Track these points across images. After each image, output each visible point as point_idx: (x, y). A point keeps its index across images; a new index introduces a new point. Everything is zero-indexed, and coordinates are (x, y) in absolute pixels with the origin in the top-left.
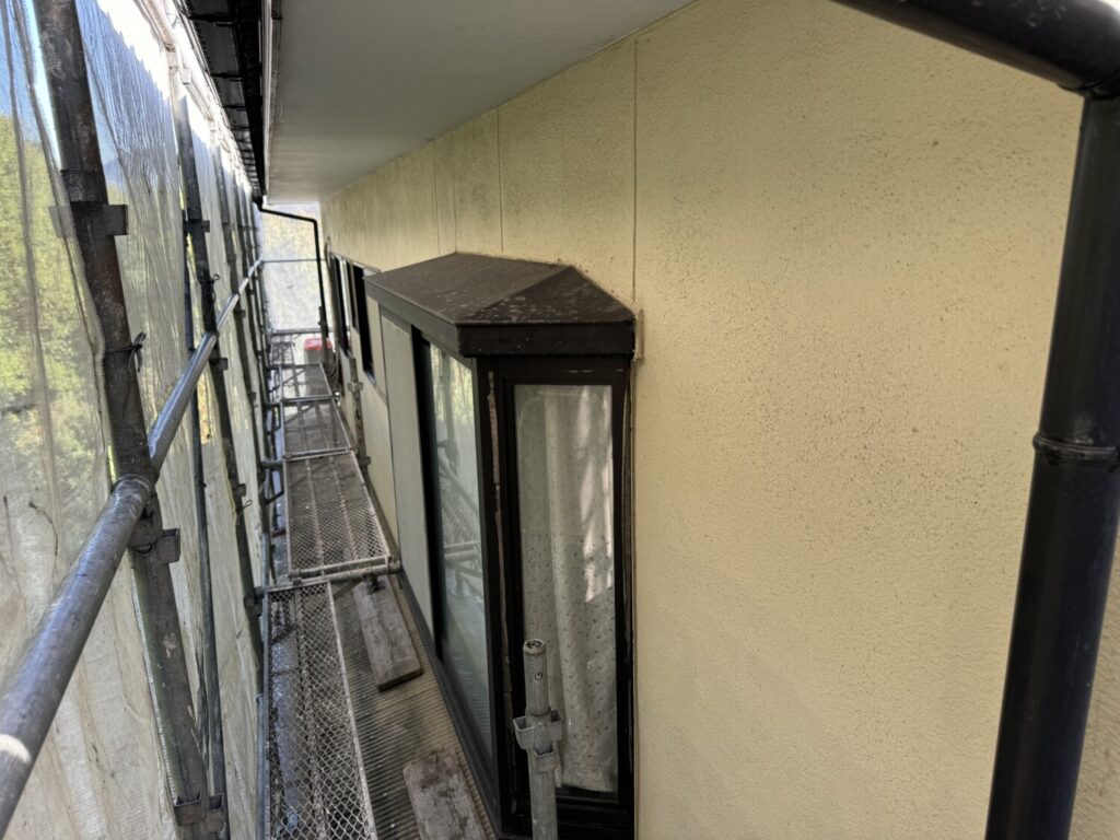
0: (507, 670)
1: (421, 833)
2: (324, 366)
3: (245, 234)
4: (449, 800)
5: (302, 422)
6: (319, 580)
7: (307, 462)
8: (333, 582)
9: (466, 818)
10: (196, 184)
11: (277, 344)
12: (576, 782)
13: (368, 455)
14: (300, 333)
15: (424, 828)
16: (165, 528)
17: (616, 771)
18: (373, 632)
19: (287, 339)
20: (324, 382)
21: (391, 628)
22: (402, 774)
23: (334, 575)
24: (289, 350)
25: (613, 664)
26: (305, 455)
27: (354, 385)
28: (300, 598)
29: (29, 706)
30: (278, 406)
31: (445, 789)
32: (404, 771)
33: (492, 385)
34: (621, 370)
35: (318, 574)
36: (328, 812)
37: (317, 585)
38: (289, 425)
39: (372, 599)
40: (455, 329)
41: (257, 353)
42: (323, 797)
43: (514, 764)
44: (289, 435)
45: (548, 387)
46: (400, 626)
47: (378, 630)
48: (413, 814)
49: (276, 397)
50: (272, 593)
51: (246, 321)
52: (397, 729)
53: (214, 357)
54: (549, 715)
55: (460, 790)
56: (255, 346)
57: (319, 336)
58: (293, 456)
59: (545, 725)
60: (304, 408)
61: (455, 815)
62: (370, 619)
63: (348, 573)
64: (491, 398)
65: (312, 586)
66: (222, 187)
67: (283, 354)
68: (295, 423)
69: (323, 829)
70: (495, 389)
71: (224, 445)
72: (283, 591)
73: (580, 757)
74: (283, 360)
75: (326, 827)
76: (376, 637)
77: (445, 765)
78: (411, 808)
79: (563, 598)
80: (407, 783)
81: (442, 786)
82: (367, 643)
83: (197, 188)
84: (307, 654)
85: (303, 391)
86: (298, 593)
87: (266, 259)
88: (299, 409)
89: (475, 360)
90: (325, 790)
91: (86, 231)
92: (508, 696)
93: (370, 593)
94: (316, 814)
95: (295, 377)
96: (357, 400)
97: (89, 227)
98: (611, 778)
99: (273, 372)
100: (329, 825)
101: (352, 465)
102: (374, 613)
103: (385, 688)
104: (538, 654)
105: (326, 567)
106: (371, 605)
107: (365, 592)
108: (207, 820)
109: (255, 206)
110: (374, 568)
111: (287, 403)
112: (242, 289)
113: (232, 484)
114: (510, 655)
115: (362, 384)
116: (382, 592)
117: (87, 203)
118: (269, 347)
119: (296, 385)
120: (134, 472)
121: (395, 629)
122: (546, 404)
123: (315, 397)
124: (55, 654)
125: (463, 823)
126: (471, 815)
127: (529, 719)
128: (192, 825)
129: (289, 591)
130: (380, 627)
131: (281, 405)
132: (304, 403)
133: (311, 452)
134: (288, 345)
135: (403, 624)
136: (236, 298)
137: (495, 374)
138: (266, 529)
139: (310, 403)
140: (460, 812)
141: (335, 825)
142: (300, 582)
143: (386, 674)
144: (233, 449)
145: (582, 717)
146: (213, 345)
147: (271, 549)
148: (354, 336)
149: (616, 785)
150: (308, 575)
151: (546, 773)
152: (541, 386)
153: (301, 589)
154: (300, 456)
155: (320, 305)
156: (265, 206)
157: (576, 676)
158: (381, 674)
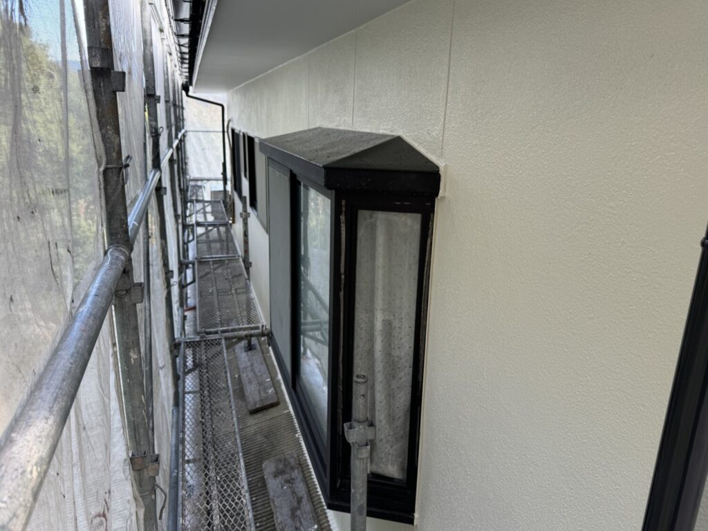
0: (340, 394)
1: (272, 505)
2: (224, 202)
3: (178, 110)
4: (291, 485)
5: (208, 237)
6: (217, 336)
7: (211, 263)
8: (226, 339)
9: (301, 498)
10: (153, 71)
11: (193, 186)
12: (380, 471)
13: (250, 261)
14: (208, 180)
15: (274, 502)
16: (135, 282)
17: (406, 465)
18: (247, 376)
19: (199, 183)
20: (223, 212)
21: (259, 374)
22: (261, 467)
23: (227, 334)
24: (201, 190)
25: (409, 396)
26: (209, 258)
27: (244, 214)
28: (204, 347)
29: (74, 359)
30: (192, 225)
31: (289, 478)
32: (263, 465)
33: (344, 209)
34: (429, 204)
35: (216, 333)
36: (219, 479)
37: (216, 340)
38: (199, 239)
39: (247, 355)
40: (323, 170)
41: (180, 190)
42: (216, 470)
43: (341, 455)
44: (199, 245)
45: (380, 212)
46: (265, 373)
47: (251, 375)
48: (267, 492)
49: (192, 220)
50: (186, 342)
51: (176, 166)
52: (259, 438)
53: (159, 186)
54: (367, 422)
55: (299, 479)
56: (180, 185)
57: (221, 183)
58: (202, 258)
59: (364, 428)
60: (210, 228)
61: (294, 495)
62: (246, 368)
63: (236, 333)
64: (343, 218)
65: (212, 340)
66: (166, 77)
67: (196, 193)
68: (204, 238)
69: (215, 488)
70: (345, 212)
71: (162, 245)
72: (194, 342)
73: (383, 455)
74: (197, 196)
75: (217, 487)
76: (249, 379)
77: (290, 463)
78: (266, 489)
79: (380, 351)
80: (265, 473)
81: (287, 476)
82: (243, 382)
83: (154, 74)
84: (208, 382)
85: (210, 218)
86: (203, 344)
87: (188, 130)
88: (206, 229)
89: (333, 191)
90: (217, 465)
91: (100, 87)
92: (340, 411)
93: (246, 351)
94: (211, 479)
95: (204, 208)
96: (245, 224)
97: (102, 84)
98: (402, 469)
99: (189, 204)
100: (219, 486)
101: (240, 267)
102: (249, 364)
103: (254, 412)
104: (363, 383)
105: (221, 329)
106: (246, 359)
107: (243, 351)
108: (149, 468)
109: (184, 93)
110: (253, 332)
111: (198, 224)
112: (175, 145)
113: (165, 269)
114: (343, 384)
115: (249, 214)
116: (254, 351)
117: (102, 69)
118: (188, 187)
119: (205, 213)
120: (119, 243)
121: (262, 375)
122: (378, 224)
123: (218, 222)
124: (85, 334)
125: (299, 501)
126: (305, 496)
127: (355, 424)
128: (139, 470)
129: (197, 342)
130: (252, 374)
131: (195, 225)
132: (210, 225)
133: (214, 256)
134: (200, 187)
135: (267, 372)
136: (171, 151)
137: (346, 202)
138: (181, 305)
139: (214, 225)
140: (298, 494)
141: (222, 487)
142: (205, 337)
143: (255, 403)
144: (166, 247)
145: (386, 428)
146: (158, 177)
147: (185, 318)
148: (245, 184)
149: (406, 475)
150: (210, 333)
151: (363, 459)
152: (376, 212)
153: (205, 341)
154: (207, 258)
155: (223, 161)
156: (190, 94)
157: (384, 402)
158: (252, 403)
